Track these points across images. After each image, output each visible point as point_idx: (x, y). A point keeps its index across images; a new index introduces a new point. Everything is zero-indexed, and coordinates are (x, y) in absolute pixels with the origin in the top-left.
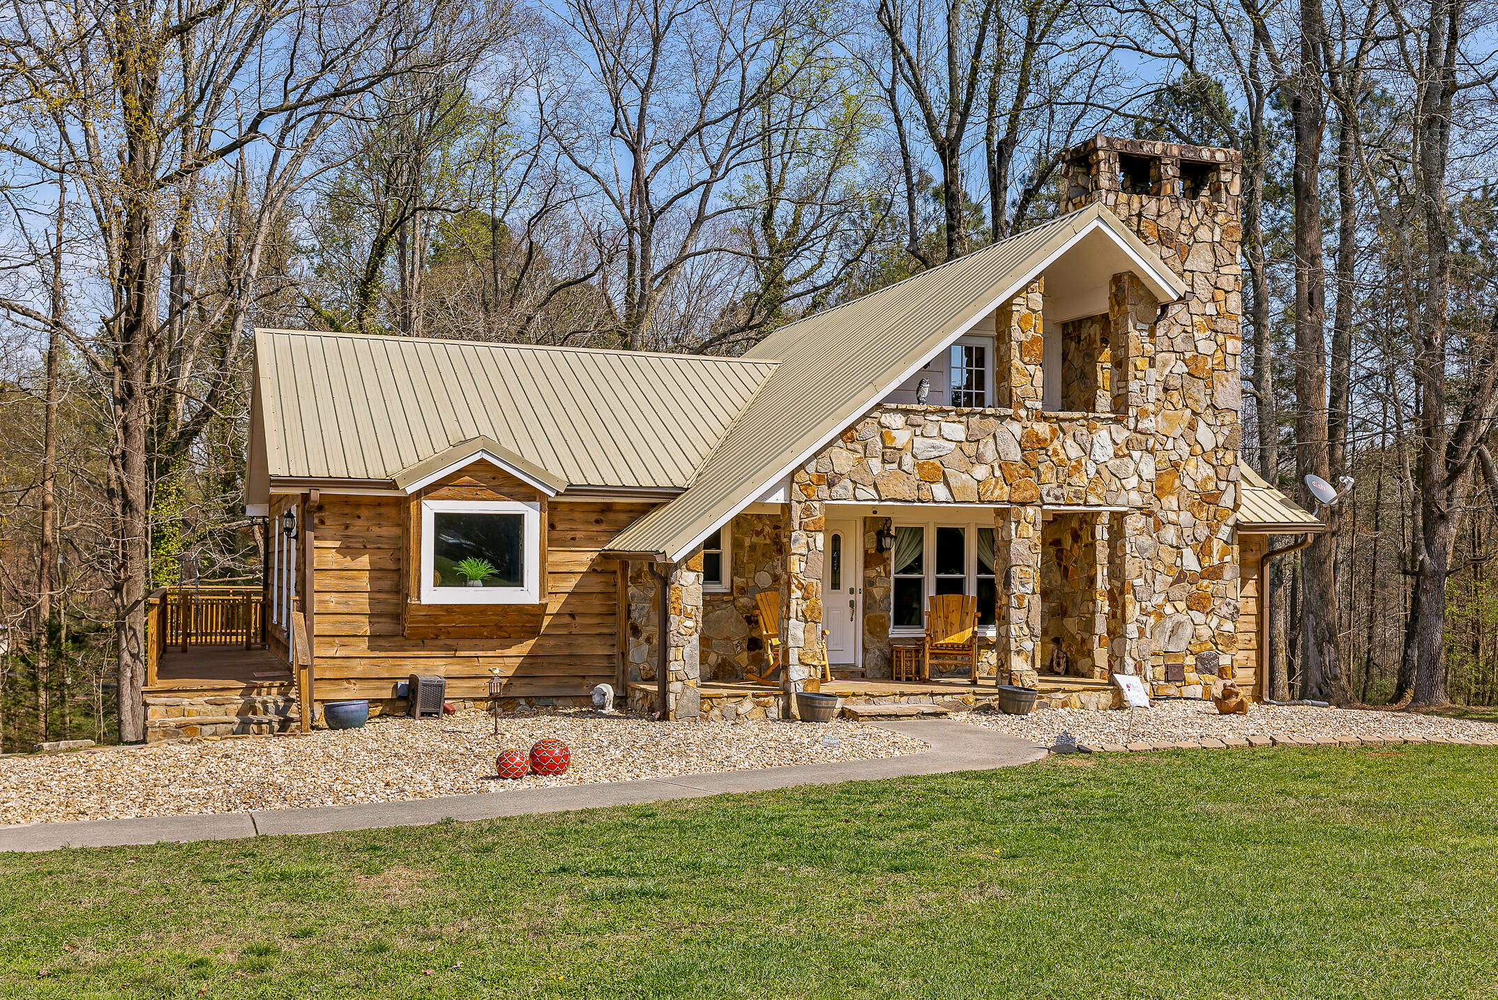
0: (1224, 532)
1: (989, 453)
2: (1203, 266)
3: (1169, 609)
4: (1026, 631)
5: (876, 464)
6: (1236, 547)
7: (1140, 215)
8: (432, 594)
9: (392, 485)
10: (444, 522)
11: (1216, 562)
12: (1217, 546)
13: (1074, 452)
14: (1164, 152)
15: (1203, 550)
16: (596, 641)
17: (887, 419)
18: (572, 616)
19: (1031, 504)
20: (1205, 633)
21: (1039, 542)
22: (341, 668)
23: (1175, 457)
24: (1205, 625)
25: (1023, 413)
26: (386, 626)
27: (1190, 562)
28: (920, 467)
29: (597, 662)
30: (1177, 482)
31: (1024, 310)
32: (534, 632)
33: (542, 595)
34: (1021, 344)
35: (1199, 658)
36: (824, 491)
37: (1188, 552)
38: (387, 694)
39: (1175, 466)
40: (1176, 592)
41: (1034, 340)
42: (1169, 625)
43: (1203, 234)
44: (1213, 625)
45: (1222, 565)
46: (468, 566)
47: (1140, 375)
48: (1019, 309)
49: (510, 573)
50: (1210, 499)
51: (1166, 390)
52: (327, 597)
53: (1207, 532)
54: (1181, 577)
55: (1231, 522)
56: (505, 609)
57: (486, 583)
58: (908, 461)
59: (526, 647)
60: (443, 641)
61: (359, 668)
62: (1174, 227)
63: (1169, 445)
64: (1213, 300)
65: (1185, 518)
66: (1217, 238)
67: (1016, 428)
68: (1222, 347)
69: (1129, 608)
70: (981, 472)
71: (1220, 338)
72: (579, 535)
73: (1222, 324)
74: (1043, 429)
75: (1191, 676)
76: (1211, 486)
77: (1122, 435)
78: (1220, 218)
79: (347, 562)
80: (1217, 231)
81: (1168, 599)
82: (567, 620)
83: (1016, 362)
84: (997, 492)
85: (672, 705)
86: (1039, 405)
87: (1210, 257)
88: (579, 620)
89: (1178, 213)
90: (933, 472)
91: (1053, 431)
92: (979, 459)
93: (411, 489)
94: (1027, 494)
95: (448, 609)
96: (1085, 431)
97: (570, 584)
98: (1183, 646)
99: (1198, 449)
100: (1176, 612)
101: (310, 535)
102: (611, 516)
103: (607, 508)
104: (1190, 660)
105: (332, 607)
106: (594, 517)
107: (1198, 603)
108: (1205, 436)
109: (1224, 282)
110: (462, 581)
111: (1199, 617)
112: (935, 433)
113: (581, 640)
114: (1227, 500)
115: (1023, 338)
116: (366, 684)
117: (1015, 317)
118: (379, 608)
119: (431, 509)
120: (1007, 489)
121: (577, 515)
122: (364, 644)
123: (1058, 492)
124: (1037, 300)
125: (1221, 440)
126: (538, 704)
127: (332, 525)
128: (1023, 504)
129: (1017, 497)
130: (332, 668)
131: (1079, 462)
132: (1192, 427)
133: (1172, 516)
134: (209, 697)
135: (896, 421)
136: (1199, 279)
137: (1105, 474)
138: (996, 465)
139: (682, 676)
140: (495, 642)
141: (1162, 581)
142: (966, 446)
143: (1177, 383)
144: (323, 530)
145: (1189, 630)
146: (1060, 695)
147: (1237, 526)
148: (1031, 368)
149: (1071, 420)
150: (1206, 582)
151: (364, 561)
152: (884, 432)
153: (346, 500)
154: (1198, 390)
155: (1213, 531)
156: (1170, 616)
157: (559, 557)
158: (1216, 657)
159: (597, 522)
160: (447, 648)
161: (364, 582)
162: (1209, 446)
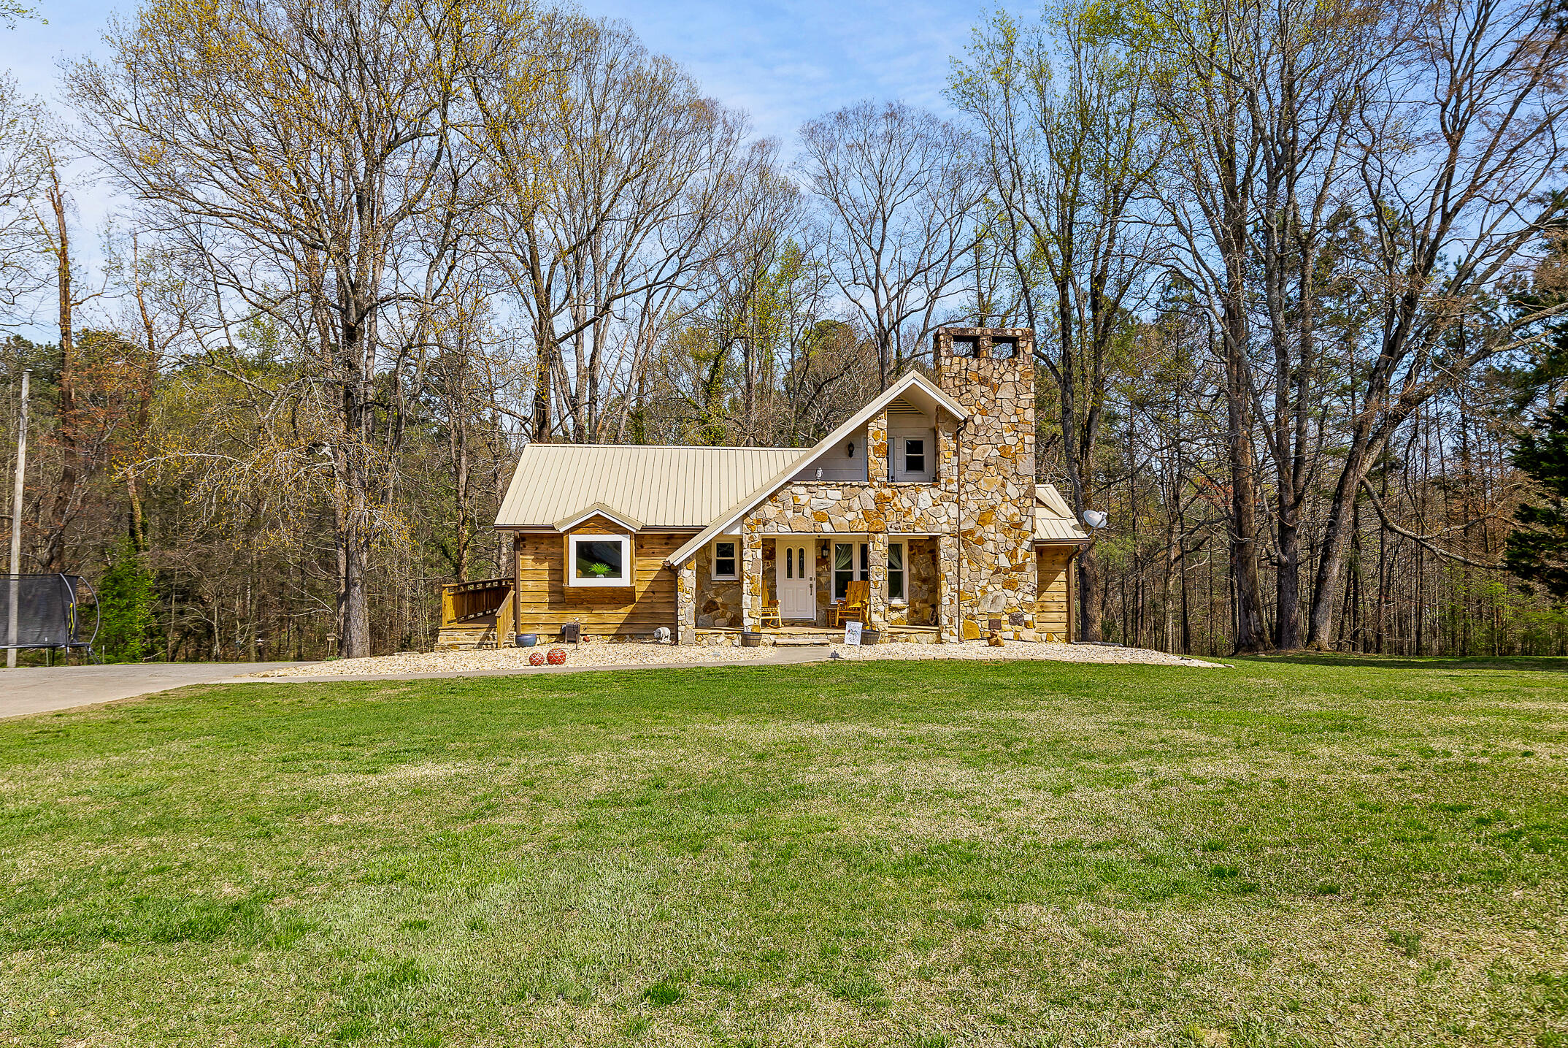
0: (1026, 544)
1: (856, 505)
2: (1009, 396)
3: (990, 588)
4: (880, 600)
5: (790, 514)
6: (1034, 553)
7: (966, 369)
8: (575, 581)
9: (553, 528)
10: (580, 546)
11: (1020, 561)
12: (1020, 552)
13: (907, 503)
14: (982, 333)
15: (1012, 555)
16: (667, 605)
17: (795, 490)
18: (653, 592)
19: (881, 532)
20: (1014, 602)
21: (887, 553)
22: (534, 618)
23: (992, 503)
24: (1014, 598)
25: (876, 484)
26: (557, 598)
27: (1004, 561)
28: (815, 514)
29: (666, 616)
30: (994, 517)
31: (876, 429)
32: (633, 601)
33: (632, 581)
34: (874, 447)
35: (1011, 616)
36: (761, 528)
37: (1002, 556)
38: (558, 632)
39: (993, 507)
40: (995, 578)
41: (882, 445)
42: (990, 597)
43: (1008, 377)
44: (1019, 598)
45: (1024, 564)
46: (596, 567)
47: (946, 460)
48: (872, 427)
49: (615, 570)
50: (1018, 526)
51: (986, 466)
52: (527, 583)
53: (1014, 545)
54: (998, 570)
55: (1030, 539)
56: (614, 589)
57: (607, 575)
58: (807, 511)
59: (630, 608)
60: (586, 605)
61: (544, 618)
62: (988, 375)
63: (989, 496)
64: (1016, 414)
65: (1000, 537)
66: (1017, 379)
67: (872, 492)
68: (1022, 440)
69: (943, 588)
70: (850, 516)
71: (1020, 435)
72: (656, 551)
73: (1021, 427)
74: (888, 492)
75: (1006, 626)
76: (1016, 519)
77: (937, 493)
78: (1019, 368)
79: (538, 566)
80: (1017, 375)
81: (989, 583)
82: (651, 594)
83: (872, 457)
84: (860, 526)
85: (680, 638)
86: (885, 479)
87: (1012, 390)
88: (657, 595)
89: (991, 367)
90: (821, 516)
91: (894, 493)
92: (850, 509)
93: (562, 530)
94: (878, 527)
95: (585, 589)
96: (913, 492)
97: (652, 577)
98: (1000, 609)
99: (1008, 497)
100: (996, 589)
101: (518, 553)
102: (673, 541)
103: (671, 537)
104: (1006, 617)
105: (530, 588)
106: (664, 541)
107: (1009, 585)
108: (1012, 491)
109: (1022, 403)
110: (594, 575)
111: (1010, 593)
112: (824, 496)
113: (658, 605)
114: (1027, 527)
115: (875, 444)
116: (547, 627)
117: (870, 433)
118: (555, 589)
119: (573, 539)
120: (866, 524)
121: (655, 541)
122: (546, 606)
123: (897, 526)
124: (883, 422)
125: (1022, 493)
126: (635, 637)
127: (529, 548)
128: (877, 533)
129: (872, 529)
130: (530, 619)
131: (910, 509)
132: (1003, 485)
133: (991, 536)
134: (470, 632)
135: (802, 490)
136: (1006, 403)
137: (926, 516)
138: (860, 512)
139: (684, 623)
140: (612, 606)
141: (986, 573)
142: (842, 502)
143: (993, 461)
144: (525, 551)
145: (1004, 600)
146: (904, 635)
147: (1034, 542)
148: (880, 460)
149: (905, 487)
150: (1014, 573)
151: (546, 565)
152: (795, 497)
153: (536, 536)
154: (1007, 465)
155: (1018, 544)
156: (991, 593)
157: (644, 563)
158: (1022, 616)
159: (666, 544)
160: (588, 609)
161: (546, 575)
162: (1015, 496)
